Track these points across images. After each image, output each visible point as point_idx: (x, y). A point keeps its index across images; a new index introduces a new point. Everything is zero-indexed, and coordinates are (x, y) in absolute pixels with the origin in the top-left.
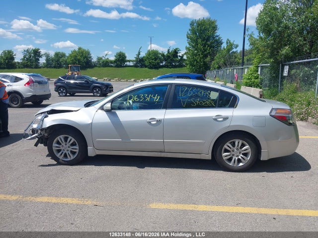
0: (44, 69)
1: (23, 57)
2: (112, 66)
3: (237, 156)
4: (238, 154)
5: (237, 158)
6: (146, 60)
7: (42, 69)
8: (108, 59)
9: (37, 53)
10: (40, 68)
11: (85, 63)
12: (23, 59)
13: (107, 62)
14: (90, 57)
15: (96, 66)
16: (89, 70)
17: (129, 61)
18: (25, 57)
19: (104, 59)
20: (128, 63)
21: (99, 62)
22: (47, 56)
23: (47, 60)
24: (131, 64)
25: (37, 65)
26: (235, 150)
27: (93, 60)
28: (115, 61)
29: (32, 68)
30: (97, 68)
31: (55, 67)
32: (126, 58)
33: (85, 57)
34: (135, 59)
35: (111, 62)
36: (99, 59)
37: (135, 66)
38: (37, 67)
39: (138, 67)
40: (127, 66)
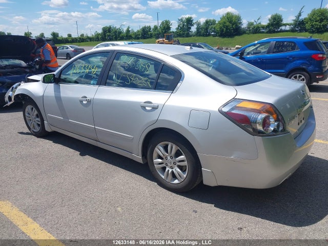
0: (194, 37)
1: (177, 27)
2: (263, 32)
3: (172, 168)
4: (172, 165)
5: (170, 170)
6: (307, 23)
7: (193, 37)
8: (260, 23)
9: (189, 21)
10: (191, 36)
11: (234, 29)
12: (177, 29)
13: (258, 27)
14: (241, 23)
15: (245, 33)
16: (237, 37)
17: (285, 25)
18: (179, 26)
19: (255, 24)
20: (283, 28)
21: (249, 28)
22: (198, 24)
23: (198, 29)
24: (288, 28)
25: (188, 34)
26: (169, 158)
27: (242, 27)
28: (268, 26)
29: (183, 37)
30: (246, 35)
31: (203, 35)
32: (282, 21)
33: (235, 23)
34: (292, 22)
35: (263, 27)
36: (250, 24)
37: (293, 31)
38: (188, 35)
39: (296, 31)
40: (282, 31)
